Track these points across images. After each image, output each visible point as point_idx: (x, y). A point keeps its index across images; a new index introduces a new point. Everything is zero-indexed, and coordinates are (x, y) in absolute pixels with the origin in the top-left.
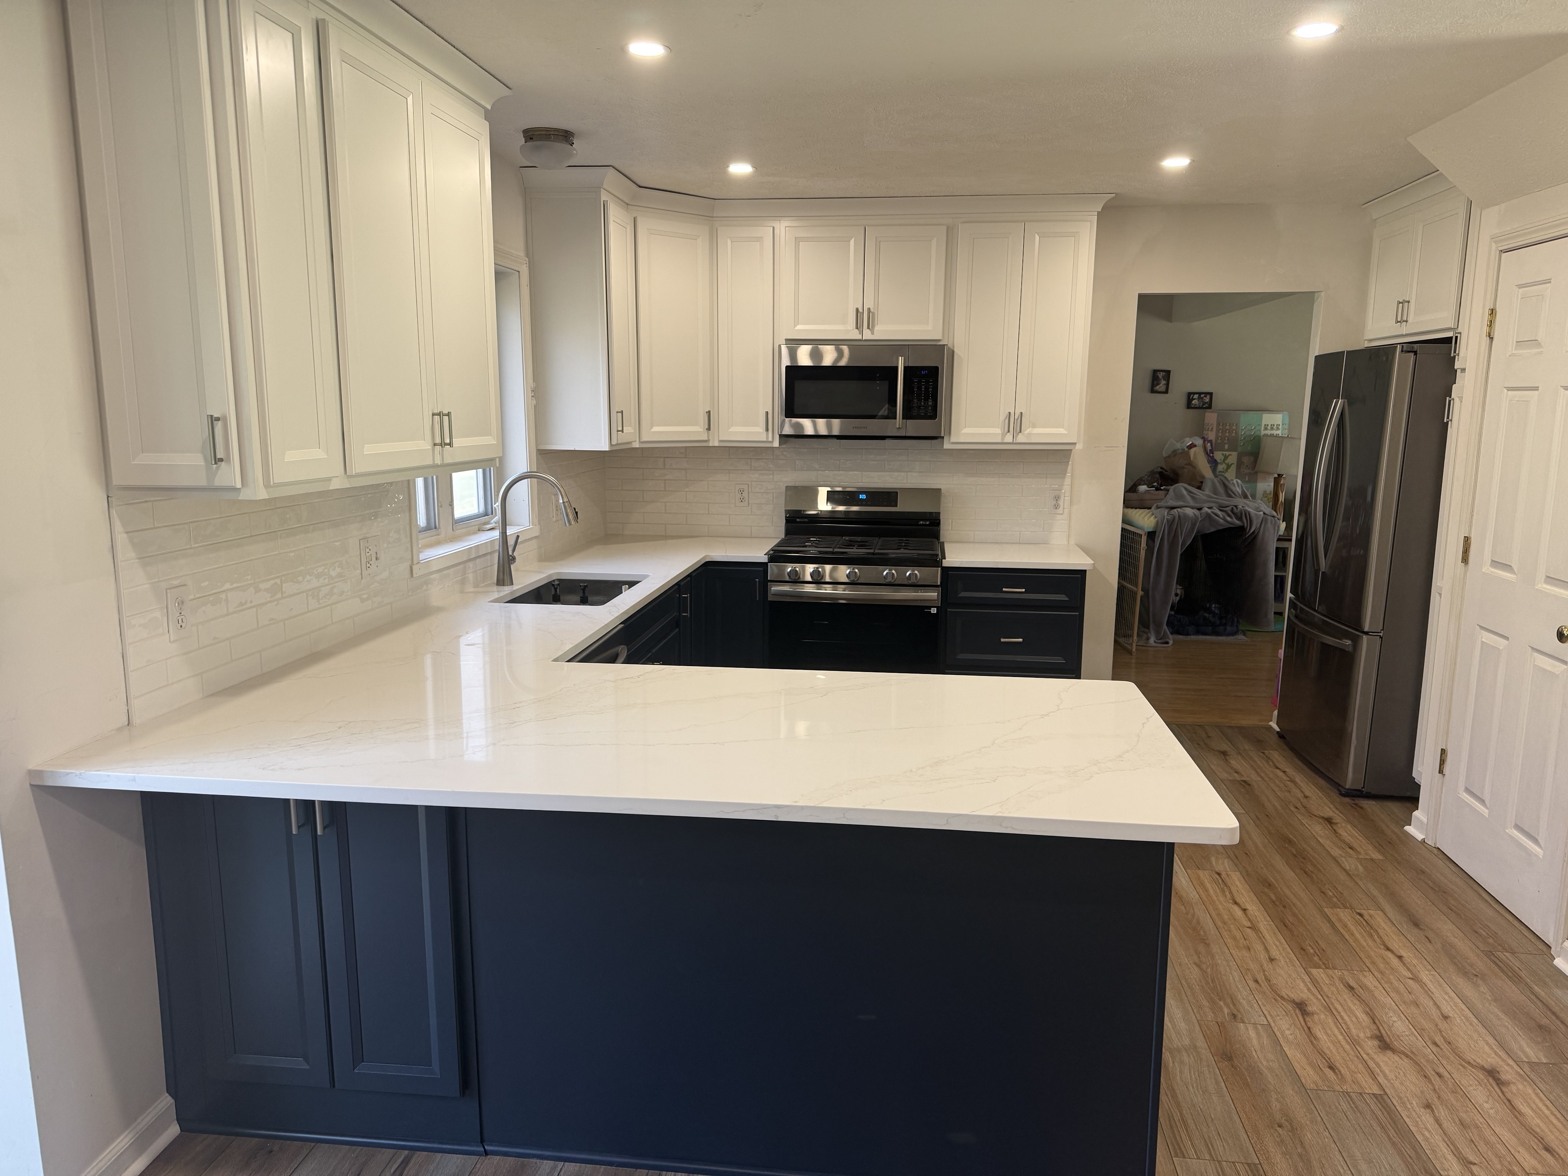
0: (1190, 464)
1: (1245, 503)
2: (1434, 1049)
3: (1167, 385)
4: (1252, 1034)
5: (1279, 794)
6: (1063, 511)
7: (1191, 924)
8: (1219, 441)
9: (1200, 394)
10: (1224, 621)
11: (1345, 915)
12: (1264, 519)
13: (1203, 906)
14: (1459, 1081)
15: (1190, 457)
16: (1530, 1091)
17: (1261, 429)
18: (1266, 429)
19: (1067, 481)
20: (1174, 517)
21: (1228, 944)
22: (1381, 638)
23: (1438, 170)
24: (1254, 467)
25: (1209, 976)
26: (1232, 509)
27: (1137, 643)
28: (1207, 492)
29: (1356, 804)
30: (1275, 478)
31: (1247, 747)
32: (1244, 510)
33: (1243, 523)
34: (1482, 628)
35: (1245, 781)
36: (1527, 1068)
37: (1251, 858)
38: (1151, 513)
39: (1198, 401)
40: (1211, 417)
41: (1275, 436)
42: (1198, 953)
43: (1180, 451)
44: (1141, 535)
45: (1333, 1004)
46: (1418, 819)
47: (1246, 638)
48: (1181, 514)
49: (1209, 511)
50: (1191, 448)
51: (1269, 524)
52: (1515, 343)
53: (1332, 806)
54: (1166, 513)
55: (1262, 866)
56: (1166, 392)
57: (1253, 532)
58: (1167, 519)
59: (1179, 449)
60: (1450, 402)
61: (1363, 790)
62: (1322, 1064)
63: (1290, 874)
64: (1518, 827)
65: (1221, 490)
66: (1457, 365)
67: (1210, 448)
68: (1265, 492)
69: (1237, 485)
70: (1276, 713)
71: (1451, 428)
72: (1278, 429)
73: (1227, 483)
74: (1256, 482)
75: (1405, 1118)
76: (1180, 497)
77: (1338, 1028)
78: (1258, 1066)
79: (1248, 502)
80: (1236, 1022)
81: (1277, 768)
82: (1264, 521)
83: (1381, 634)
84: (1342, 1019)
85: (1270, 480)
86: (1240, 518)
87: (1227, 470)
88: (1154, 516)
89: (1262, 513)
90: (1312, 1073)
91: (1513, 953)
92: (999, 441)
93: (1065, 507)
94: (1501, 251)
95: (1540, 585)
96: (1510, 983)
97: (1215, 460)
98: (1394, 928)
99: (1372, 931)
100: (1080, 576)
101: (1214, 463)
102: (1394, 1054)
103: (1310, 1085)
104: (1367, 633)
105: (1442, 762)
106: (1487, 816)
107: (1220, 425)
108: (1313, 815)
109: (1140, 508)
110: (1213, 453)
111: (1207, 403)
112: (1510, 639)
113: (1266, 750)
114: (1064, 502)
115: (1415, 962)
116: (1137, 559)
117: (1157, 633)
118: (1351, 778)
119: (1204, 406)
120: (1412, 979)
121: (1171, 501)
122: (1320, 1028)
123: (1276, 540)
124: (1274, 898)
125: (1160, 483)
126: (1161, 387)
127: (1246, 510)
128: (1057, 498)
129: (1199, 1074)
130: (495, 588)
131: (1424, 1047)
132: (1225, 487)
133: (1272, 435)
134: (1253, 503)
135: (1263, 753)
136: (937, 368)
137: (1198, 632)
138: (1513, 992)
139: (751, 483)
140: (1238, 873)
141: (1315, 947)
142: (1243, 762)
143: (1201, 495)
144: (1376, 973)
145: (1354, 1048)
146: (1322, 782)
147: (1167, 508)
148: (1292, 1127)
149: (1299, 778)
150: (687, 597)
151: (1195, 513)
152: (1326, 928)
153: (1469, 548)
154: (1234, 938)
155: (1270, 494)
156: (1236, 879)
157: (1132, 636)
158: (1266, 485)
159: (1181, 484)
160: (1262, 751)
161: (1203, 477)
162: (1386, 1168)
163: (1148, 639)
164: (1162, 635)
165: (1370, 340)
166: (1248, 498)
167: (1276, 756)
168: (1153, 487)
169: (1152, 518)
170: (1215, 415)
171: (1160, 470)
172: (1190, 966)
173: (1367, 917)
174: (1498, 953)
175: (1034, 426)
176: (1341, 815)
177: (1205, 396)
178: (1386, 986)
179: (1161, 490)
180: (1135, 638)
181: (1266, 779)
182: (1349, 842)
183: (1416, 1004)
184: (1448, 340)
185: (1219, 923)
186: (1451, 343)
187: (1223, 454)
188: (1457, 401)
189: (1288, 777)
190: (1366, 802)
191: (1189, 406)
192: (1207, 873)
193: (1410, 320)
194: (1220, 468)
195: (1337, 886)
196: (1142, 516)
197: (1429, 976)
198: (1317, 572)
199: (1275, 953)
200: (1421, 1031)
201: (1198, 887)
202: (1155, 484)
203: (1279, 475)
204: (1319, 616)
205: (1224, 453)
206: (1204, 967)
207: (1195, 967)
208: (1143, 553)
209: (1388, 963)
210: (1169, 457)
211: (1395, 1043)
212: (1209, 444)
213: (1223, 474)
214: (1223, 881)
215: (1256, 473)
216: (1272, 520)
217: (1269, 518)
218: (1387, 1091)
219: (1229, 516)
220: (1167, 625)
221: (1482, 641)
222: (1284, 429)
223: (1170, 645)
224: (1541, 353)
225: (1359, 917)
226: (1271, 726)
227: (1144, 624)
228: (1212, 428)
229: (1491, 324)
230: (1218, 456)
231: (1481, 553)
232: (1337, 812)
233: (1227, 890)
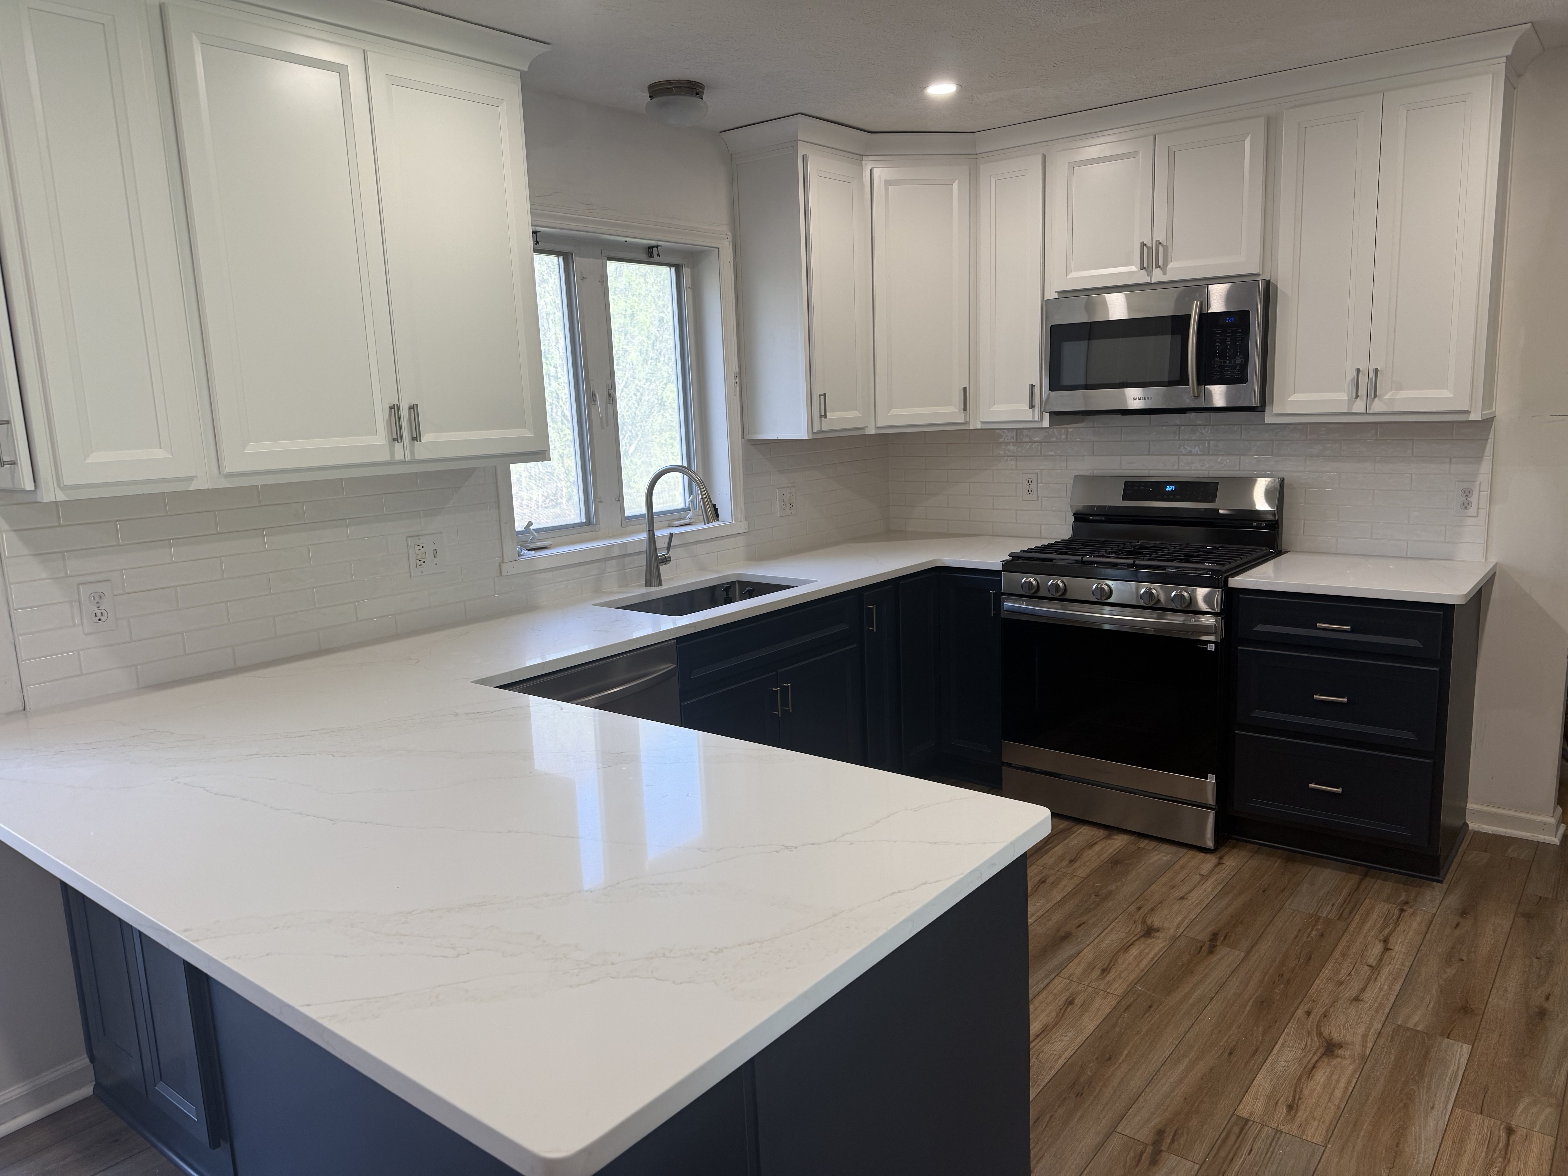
6: (1478, 513)
19: (1485, 467)
92: (1345, 410)
93: (1480, 506)
114: (1479, 498)
128: (1467, 493)
130: (644, 588)
136: (1248, 312)
139: (1041, 472)
140: (1550, 1140)
150: (873, 608)
156: (1536, 1148)
175: (1400, 387)
192: (1489, 1123)
214: (1507, 1145)
233: (1499, 1165)
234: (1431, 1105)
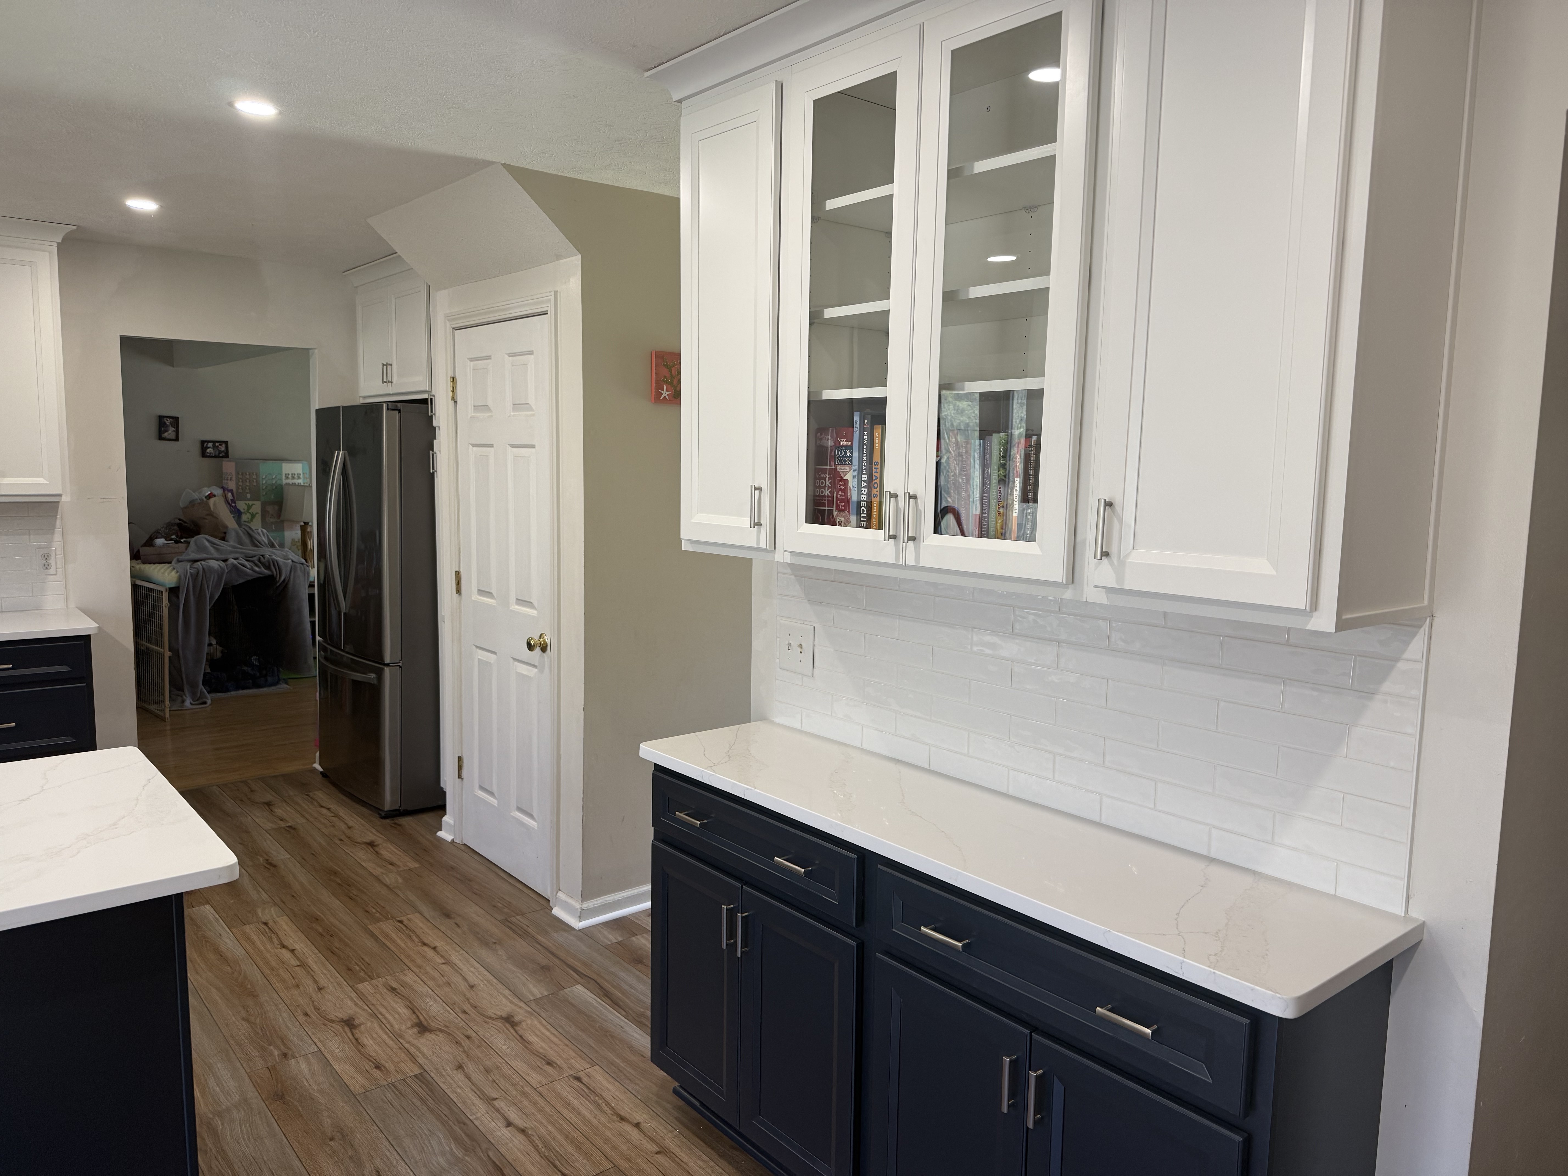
0: (211, 514)
1: (273, 553)
2: (463, 1016)
3: (177, 432)
4: (303, 1066)
5: (323, 830)
6: (56, 571)
7: (237, 982)
8: (240, 491)
9: (214, 442)
10: (264, 672)
11: (387, 927)
12: (293, 567)
13: (250, 959)
14: (484, 1036)
15: (210, 508)
16: (536, 1022)
17: (282, 477)
18: (287, 478)
19: (57, 537)
20: (198, 570)
21: (276, 989)
22: (400, 667)
23: (397, 253)
24: (279, 516)
25: (258, 1026)
26: (260, 558)
27: (170, 708)
28: (232, 543)
29: (395, 824)
30: (301, 526)
31: (291, 793)
32: (271, 559)
33: (272, 572)
34: (477, 647)
35: (290, 827)
36: (533, 1005)
37: (298, 899)
38: (172, 567)
39: (214, 449)
40: (229, 467)
41: (297, 485)
42: (245, 1007)
43: (199, 501)
44: (162, 592)
45: (378, 1009)
46: (447, 823)
47: (288, 687)
48: (204, 566)
49: (235, 562)
50: (210, 498)
51: (299, 572)
52: (473, 407)
53: (373, 830)
54: (188, 567)
55: (309, 903)
56: (177, 439)
57: (284, 580)
58: (190, 572)
59: (197, 499)
60: (433, 455)
61: (400, 808)
62: (368, 1066)
63: (336, 903)
64: (519, 809)
65: (246, 539)
66: (435, 424)
67: (232, 498)
68: (293, 540)
69: (263, 534)
70: (318, 754)
71: (437, 477)
72: (299, 478)
73: (250, 532)
74: (282, 530)
75: (440, 1084)
76: (201, 549)
77: (383, 1029)
78: (310, 1093)
79: (274, 551)
80: (287, 1060)
81: (322, 807)
82: (293, 568)
83: (400, 664)
84: (386, 1018)
85: (297, 528)
86: (268, 568)
87: (252, 519)
88: (175, 570)
89: (290, 561)
90: (359, 1079)
91: (523, 914)
93: (58, 566)
94: (454, 328)
95: (513, 607)
96: (519, 940)
97: (238, 510)
98: (429, 924)
99: (410, 933)
100: (83, 642)
101: (237, 513)
102: (431, 1033)
103: (357, 1089)
104: (388, 665)
105: (460, 768)
106: (497, 806)
107: (239, 474)
108: (356, 842)
109: (159, 563)
110: (235, 503)
111: (223, 451)
112: (498, 653)
113: (310, 792)
114: (56, 561)
115: (447, 948)
116: (161, 618)
117: (193, 695)
118: (389, 800)
119: (221, 455)
120: (444, 963)
121: (193, 554)
122: (367, 1036)
123: (307, 586)
124: (320, 930)
125: (179, 535)
126: (170, 433)
127: (274, 558)
128: (46, 557)
129: (250, 1125)
131: (456, 1018)
132: (250, 536)
133: (294, 484)
134: (280, 552)
135: (307, 795)
137: (238, 688)
138: (522, 946)
140: (285, 918)
141: (360, 964)
142: (288, 809)
143: (225, 546)
144: (415, 969)
145: (397, 1041)
146: (364, 810)
147: (189, 561)
148: (343, 1136)
149: (342, 812)
151: (221, 565)
152: (370, 943)
153: (461, 580)
154: (283, 981)
155: (299, 542)
156: (283, 923)
157: (163, 701)
158: (293, 534)
159: (202, 535)
160: (306, 794)
161: (226, 527)
162: (426, 1135)
163: (183, 702)
164: (199, 695)
165: (365, 397)
166: (275, 547)
167: (320, 795)
168: (171, 540)
169: (173, 573)
170: (233, 464)
171: (178, 521)
172: (237, 1023)
173: (406, 922)
174: (511, 919)
175: (4, 475)
176: (382, 836)
177: (220, 445)
178: (423, 977)
179: (182, 542)
180: (167, 702)
181: (311, 819)
182: (389, 859)
183: (448, 984)
184: (424, 401)
185: (267, 971)
186: (428, 404)
187: (246, 504)
188: (438, 453)
189: (332, 812)
190: (403, 819)
191: (204, 454)
192: (253, 926)
193: (394, 381)
194: (245, 517)
195: (379, 901)
196: (162, 571)
197: (458, 956)
198: (339, 612)
199: (323, 982)
200: (452, 1005)
201: (243, 942)
202: (174, 537)
203: (305, 523)
204: (348, 655)
205: (247, 502)
206: (252, 1019)
207: (243, 1023)
208: (166, 611)
209: (424, 957)
210: (186, 508)
211: (432, 1024)
212: (230, 494)
213: (248, 524)
214: (270, 928)
215: (283, 521)
216: (301, 568)
217: (298, 565)
218: (426, 1067)
219: (257, 565)
220: (203, 684)
221: (479, 659)
222: (304, 478)
223: (208, 704)
224: (491, 416)
225: (399, 924)
226: (314, 767)
227: (177, 686)
228: (231, 478)
229: (454, 390)
230: (241, 505)
231: (470, 584)
232: (378, 834)
233: (274, 937)
234: (219, 935)
